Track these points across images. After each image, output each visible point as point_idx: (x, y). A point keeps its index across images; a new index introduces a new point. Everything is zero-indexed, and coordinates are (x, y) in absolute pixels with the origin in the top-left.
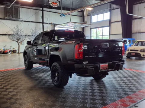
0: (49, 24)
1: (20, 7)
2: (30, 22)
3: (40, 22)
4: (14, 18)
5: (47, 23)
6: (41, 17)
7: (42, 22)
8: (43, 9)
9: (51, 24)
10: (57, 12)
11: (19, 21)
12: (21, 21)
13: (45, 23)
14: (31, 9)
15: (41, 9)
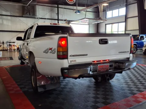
0: (64, 20)
1: (36, 5)
2: (46, 19)
3: (55, 19)
4: (31, 16)
5: (62, 20)
6: (56, 14)
7: (57, 19)
8: (58, 6)
9: (65, 20)
10: (73, 9)
11: (36, 18)
12: (37, 18)
13: (60, 20)
14: (47, 6)
15: (56, 6)
